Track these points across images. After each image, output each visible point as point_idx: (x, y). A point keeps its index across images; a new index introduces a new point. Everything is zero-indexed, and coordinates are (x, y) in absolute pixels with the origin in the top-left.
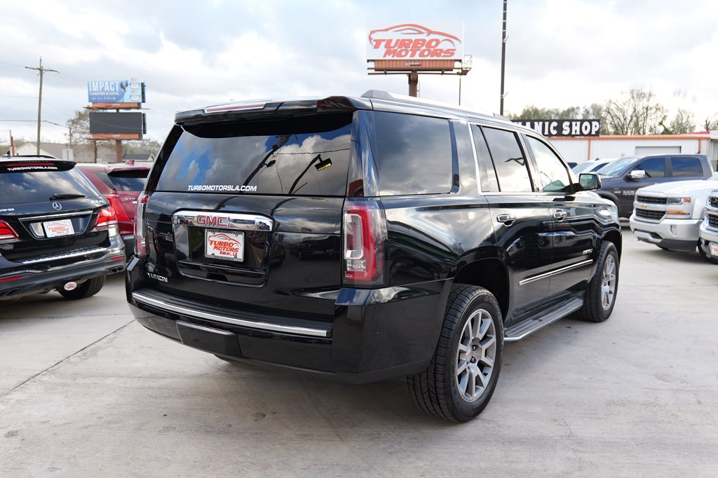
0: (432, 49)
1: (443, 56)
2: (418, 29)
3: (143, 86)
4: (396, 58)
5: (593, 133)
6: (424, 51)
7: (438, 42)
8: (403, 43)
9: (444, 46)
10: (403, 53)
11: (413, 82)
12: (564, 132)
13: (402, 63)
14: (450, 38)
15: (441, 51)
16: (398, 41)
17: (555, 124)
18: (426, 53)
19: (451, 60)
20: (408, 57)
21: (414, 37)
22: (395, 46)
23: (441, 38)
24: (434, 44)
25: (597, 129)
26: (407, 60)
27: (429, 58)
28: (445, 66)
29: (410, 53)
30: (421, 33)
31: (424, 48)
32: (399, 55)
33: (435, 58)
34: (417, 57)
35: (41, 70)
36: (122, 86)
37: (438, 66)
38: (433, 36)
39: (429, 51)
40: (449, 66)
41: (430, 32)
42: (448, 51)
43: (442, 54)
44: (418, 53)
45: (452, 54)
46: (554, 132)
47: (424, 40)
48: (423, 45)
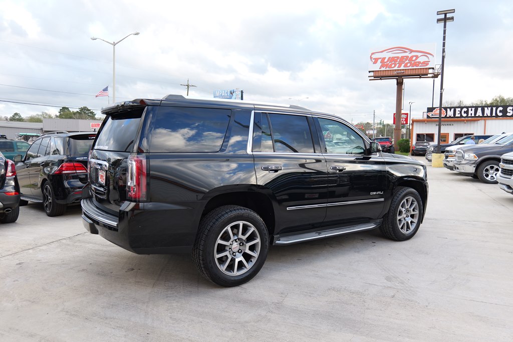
0: (413, 62)
1: (421, 66)
2: (403, 49)
3: (242, 92)
4: (387, 69)
6: (407, 63)
7: (417, 57)
8: (392, 59)
9: (422, 59)
10: (393, 66)
11: (400, 84)
12: (508, 114)
13: (392, 72)
14: (426, 54)
15: (419, 62)
16: (390, 58)
17: (501, 109)
18: (409, 65)
19: (426, 68)
20: (396, 68)
21: (400, 55)
22: (387, 62)
23: (419, 54)
24: (414, 58)
26: (396, 70)
27: (410, 68)
28: (422, 73)
29: (398, 65)
30: (406, 52)
31: (407, 61)
32: (390, 67)
33: (415, 67)
34: (402, 68)
35: (188, 86)
36: (231, 93)
37: (419, 72)
38: (413, 54)
39: (411, 63)
40: (425, 72)
41: (411, 51)
42: (424, 63)
43: (420, 65)
44: (403, 65)
45: (427, 64)
46: (500, 114)
47: (407, 57)
48: (406, 60)
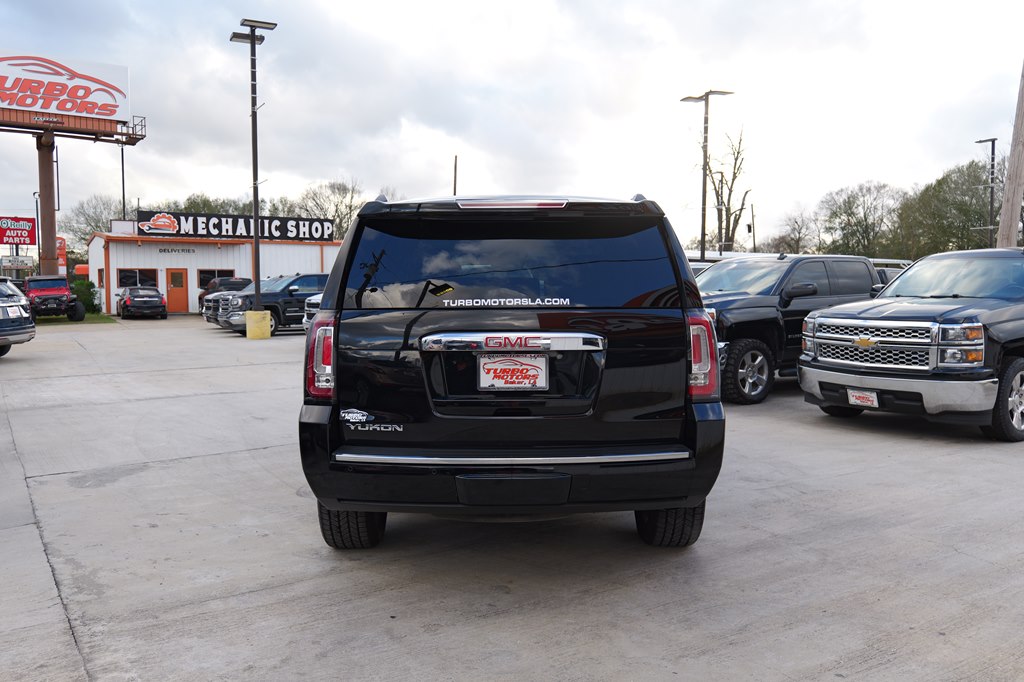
0: (79, 101)
1: (97, 113)
2: (55, 68)
4: (14, 107)
5: (326, 236)
6: (65, 102)
7: (88, 91)
8: (24, 85)
9: (99, 98)
10: (29, 101)
11: (46, 149)
12: (290, 234)
13: (27, 116)
14: (107, 88)
15: (95, 105)
16: (17, 80)
17: (276, 223)
18: (69, 105)
19: (111, 121)
20: (37, 108)
21: (46, 79)
22: (13, 88)
23: (93, 86)
24: (81, 93)
25: (330, 232)
26: (36, 112)
27: (73, 113)
28: (102, 129)
29: (41, 102)
31: (65, 97)
32: (21, 102)
33: (84, 114)
34: (53, 109)
37: (96, 127)
38: (78, 82)
39: (74, 103)
40: (108, 129)
41: (73, 75)
42: (105, 107)
43: (96, 111)
44: (55, 104)
45: (113, 112)
46: (277, 234)
47: (64, 86)
48: (62, 93)
